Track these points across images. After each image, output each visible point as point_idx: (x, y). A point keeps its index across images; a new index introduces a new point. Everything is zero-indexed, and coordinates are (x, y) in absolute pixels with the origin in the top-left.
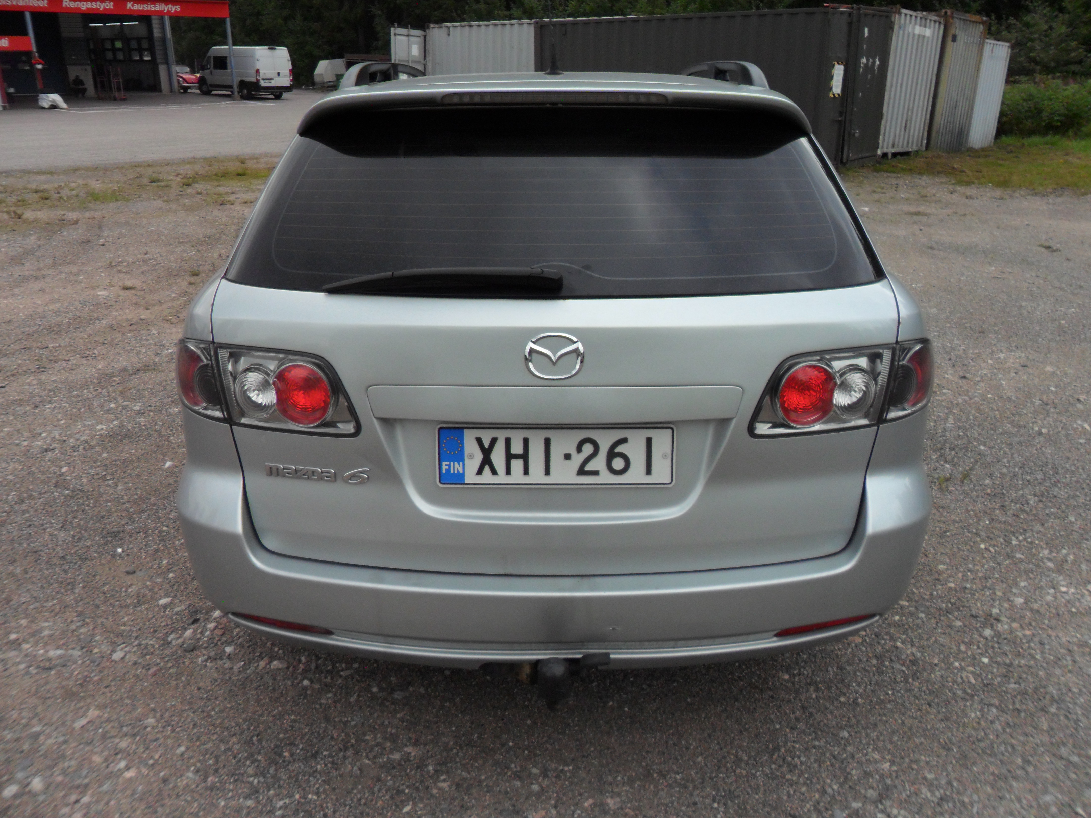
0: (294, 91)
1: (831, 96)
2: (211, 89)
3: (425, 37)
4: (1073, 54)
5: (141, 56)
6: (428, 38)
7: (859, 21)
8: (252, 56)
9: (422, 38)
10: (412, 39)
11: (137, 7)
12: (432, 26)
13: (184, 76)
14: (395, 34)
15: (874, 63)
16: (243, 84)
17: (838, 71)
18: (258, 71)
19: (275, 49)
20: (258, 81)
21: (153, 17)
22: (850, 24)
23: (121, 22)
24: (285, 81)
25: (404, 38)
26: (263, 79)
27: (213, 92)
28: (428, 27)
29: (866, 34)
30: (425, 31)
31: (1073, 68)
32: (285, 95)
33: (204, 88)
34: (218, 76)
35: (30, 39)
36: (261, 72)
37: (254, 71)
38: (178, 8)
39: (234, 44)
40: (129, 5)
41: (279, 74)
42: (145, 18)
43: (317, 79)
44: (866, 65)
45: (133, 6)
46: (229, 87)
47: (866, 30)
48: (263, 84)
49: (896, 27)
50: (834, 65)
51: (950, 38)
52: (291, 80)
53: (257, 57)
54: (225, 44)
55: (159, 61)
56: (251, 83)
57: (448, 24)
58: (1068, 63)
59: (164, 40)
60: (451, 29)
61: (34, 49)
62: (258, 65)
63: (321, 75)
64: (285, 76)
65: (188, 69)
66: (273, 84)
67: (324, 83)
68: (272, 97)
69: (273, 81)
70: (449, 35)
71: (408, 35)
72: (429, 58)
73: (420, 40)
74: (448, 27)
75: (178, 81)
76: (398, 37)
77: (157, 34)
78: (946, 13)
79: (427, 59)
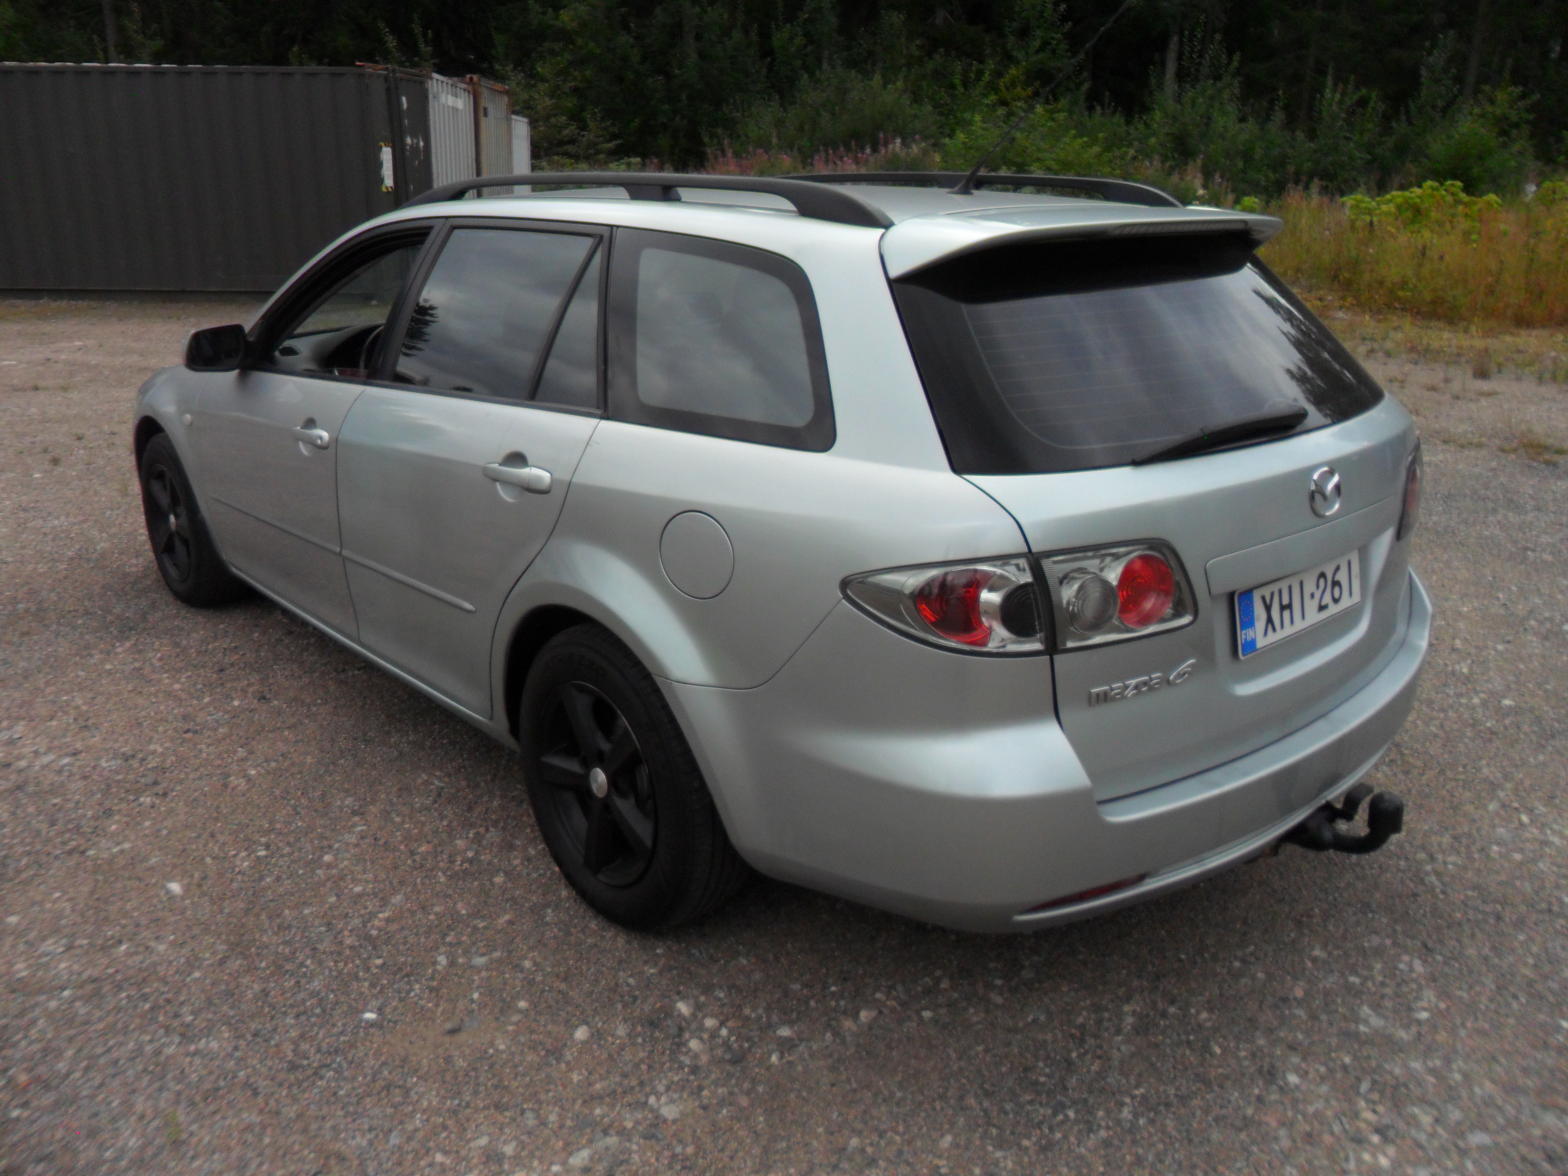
1: (384, 189)
4: (565, 132)
7: (397, 88)
15: (418, 144)
17: (386, 155)
22: (388, 90)
29: (405, 106)
31: (570, 148)
44: (412, 146)
47: (404, 99)
49: (431, 96)
50: (381, 147)
51: (481, 112)
58: (561, 143)
78: (471, 79)
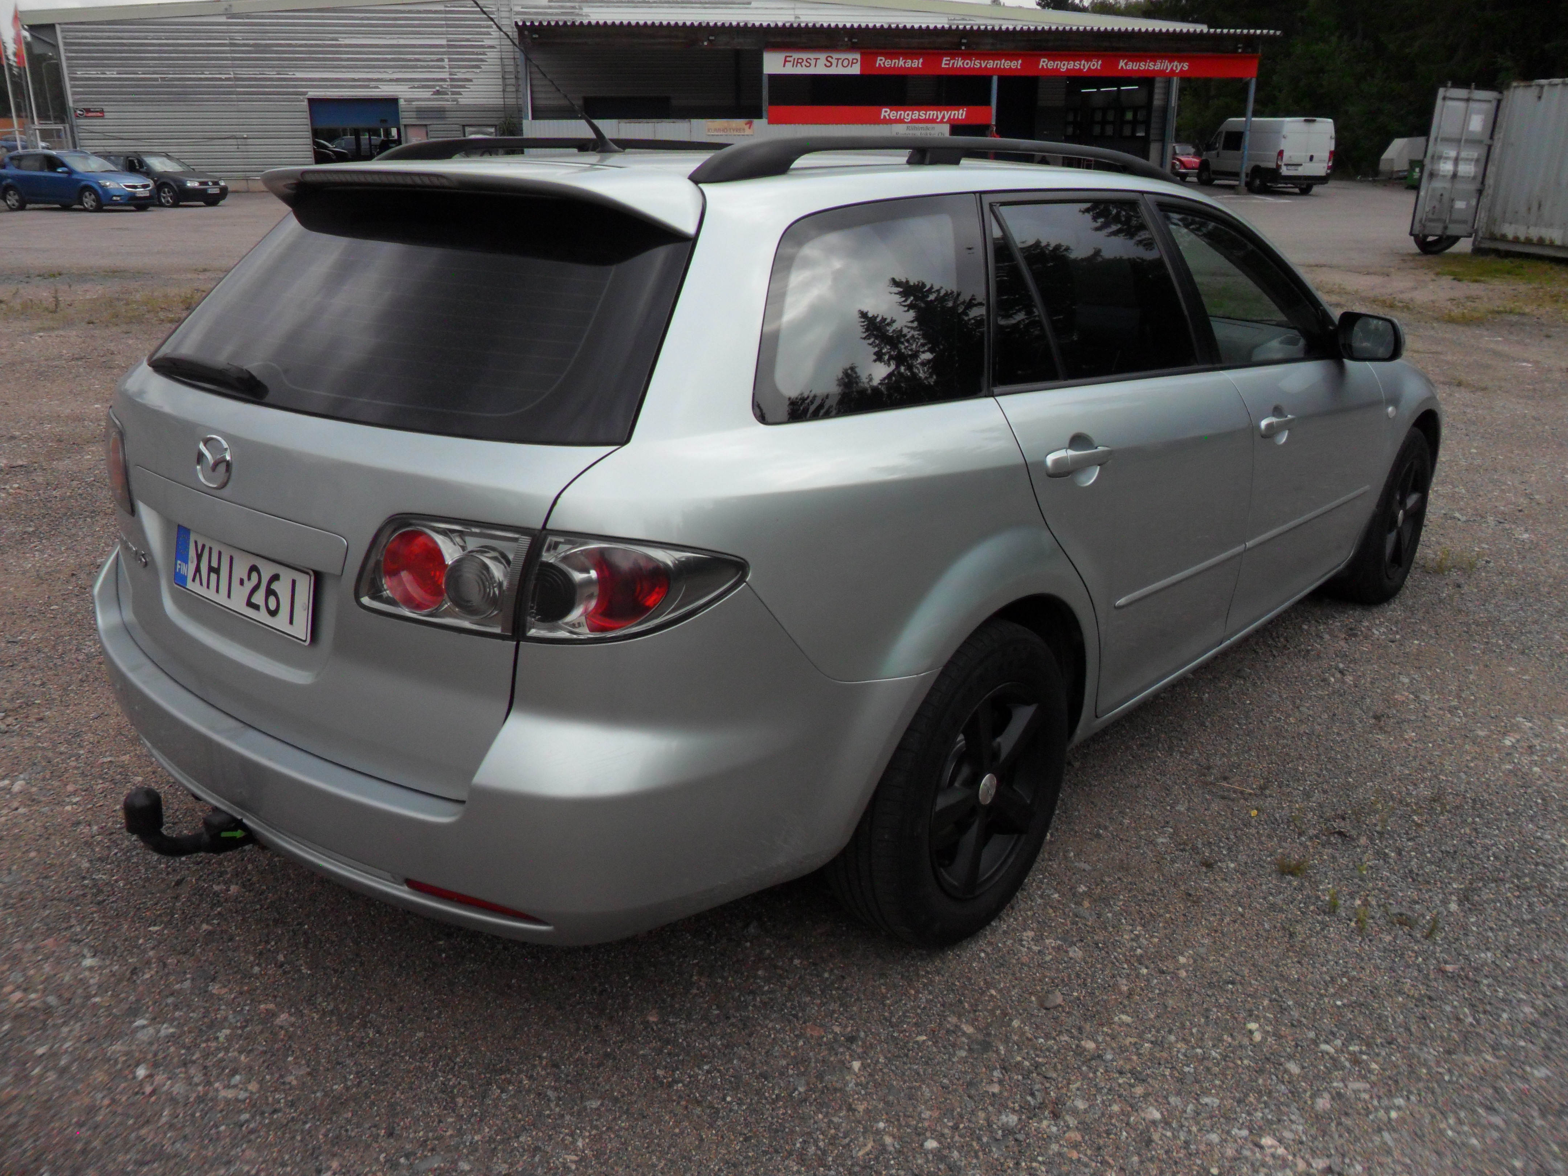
0: (1331, 184)
2: (1213, 176)
3: (1499, 102)
5: (1134, 131)
6: (1503, 104)
8: (1277, 132)
9: (1494, 103)
10: (1474, 105)
11: (1132, 66)
12: (1515, 84)
13: (1183, 159)
14: (1444, 98)
16: (1257, 171)
18: (1281, 153)
19: (1314, 121)
20: (1279, 167)
21: (1158, 79)
23: (1118, 86)
24: (1320, 168)
25: (1461, 105)
26: (1286, 165)
27: (1216, 182)
28: (1508, 87)
30: (1501, 92)
32: (1316, 189)
33: (1205, 176)
34: (1226, 160)
35: (991, 109)
36: (1286, 155)
37: (1275, 154)
38: (1186, 66)
39: (1255, 114)
40: (1122, 64)
41: (1311, 158)
42: (1147, 81)
43: (1383, 166)
45: (1126, 64)
46: (1235, 175)
48: (1285, 171)
52: (1329, 168)
53: (1284, 132)
54: (1243, 115)
55: (1152, 137)
56: (1269, 171)
57: (1543, 82)
59: (1165, 109)
60: (1546, 89)
61: (994, 123)
62: (1284, 145)
63: (1392, 160)
64: (1321, 161)
65: (1192, 150)
66: (1300, 172)
67: (1392, 172)
68: (1297, 190)
69: (1300, 168)
70: (1540, 98)
71: (1468, 100)
72: (1499, 135)
73: (1490, 107)
74: (1542, 87)
75: (1173, 165)
76: (1450, 103)
77: (1158, 101)
79: (1496, 137)
